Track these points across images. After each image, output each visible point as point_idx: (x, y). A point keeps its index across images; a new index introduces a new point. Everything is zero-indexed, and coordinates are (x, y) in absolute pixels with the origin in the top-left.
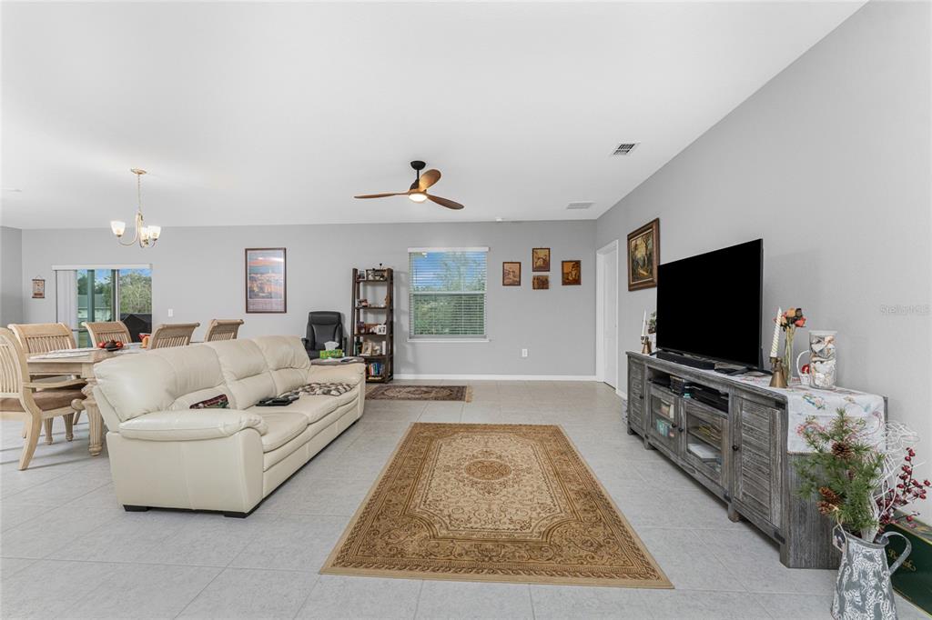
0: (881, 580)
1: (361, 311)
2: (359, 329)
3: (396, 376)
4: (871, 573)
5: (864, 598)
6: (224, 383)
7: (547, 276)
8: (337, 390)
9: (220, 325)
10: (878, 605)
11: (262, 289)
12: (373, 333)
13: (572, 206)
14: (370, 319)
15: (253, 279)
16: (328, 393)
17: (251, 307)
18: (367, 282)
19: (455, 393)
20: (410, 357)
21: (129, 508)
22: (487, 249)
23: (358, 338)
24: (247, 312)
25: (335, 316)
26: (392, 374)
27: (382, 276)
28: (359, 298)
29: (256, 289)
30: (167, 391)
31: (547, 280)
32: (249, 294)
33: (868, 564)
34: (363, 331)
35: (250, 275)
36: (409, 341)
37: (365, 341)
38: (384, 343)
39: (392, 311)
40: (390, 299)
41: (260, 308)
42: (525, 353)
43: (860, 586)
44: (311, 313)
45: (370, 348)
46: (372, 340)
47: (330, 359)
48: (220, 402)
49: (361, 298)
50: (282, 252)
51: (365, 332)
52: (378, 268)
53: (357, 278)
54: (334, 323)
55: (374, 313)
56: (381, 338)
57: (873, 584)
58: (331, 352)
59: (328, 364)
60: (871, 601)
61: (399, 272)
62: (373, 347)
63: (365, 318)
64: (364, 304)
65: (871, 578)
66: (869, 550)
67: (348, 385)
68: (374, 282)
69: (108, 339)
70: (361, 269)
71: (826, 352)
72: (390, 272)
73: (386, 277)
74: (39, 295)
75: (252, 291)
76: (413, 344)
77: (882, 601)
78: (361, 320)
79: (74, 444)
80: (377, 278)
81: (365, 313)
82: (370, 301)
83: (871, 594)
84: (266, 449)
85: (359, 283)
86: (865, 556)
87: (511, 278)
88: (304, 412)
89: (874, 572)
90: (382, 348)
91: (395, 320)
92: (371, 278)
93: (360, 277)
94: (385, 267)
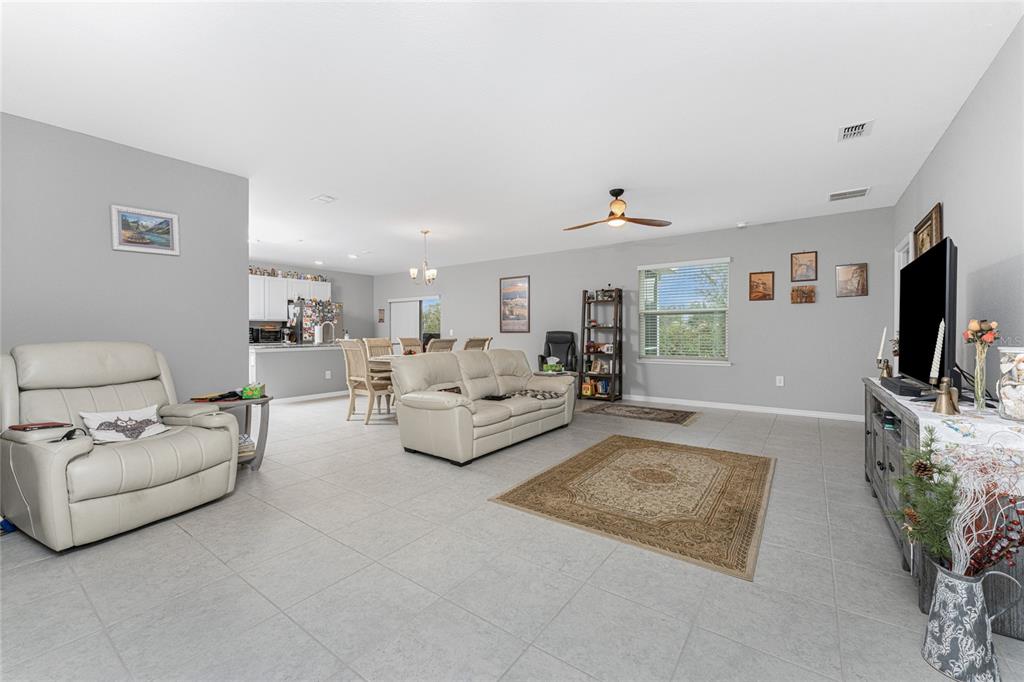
0: (963, 614)
1: (592, 330)
2: (588, 347)
3: (625, 397)
4: (951, 605)
5: (942, 630)
6: (462, 380)
7: (814, 287)
8: (543, 396)
9: (471, 341)
10: (955, 640)
11: (512, 313)
12: (601, 352)
13: (835, 197)
14: (601, 338)
15: (506, 304)
16: (535, 396)
17: (504, 328)
18: (597, 303)
19: (679, 417)
20: (640, 379)
21: (407, 450)
22: (728, 260)
23: (589, 357)
24: (501, 332)
25: (569, 336)
26: (621, 393)
27: (611, 296)
28: (589, 317)
29: (507, 312)
30: (425, 379)
31: (812, 291)
32: (503, 317)
33: (950, 595)
34: (592, 350)
35: (504, 299)
36: (638, 361)
37: (596, 359)
38: (611, 362)
39: (621, 330)
40: (619, 318)
41: (510, 328)
42: (780, 381)
43: (940, 616)
44: (549, 333)
45: (600, 367)
46: (602, 358)
47: (550, 372)
48: (457, 390)
49: (592, 318)
50: (527, 279)
51: (594, 349)
52: (607, 288)
53: (587, 300)
54: (567, 342)
55: (603, 332)
56: (609, 357)
57: (952, 616)
58: (552, 366)
59: (547, 375)
60: (949, 633)
61: (628, 292)
62: (602, 366)
63: (596, 337)
64: (593, 324)
65: (950, 609)
66: (951, 579)
67: (556, 394)
68: (604, 302)
69: (408, 349)
70: (591, 291)
71: (1015, 373)
72: (619, 292)
73: (616, 297)
74: (381, 320)
75: (505, 314)
76: (643, 365)
77: (961, 636)
78: (592, 340)
79: (391, 416)
80: (606, 298)
81: (596, 332)
82: (600, 321)
83: (949, 626)
84: (475, 424)
85: (589, 304)
86: (947, 586)
87: (760, 292)
88: (509, 406)
89: (955, 605)
90: (608, 367)
91: (624, 339)
92: (600, 298)
93: (589, 298)
94: (613, 287)
